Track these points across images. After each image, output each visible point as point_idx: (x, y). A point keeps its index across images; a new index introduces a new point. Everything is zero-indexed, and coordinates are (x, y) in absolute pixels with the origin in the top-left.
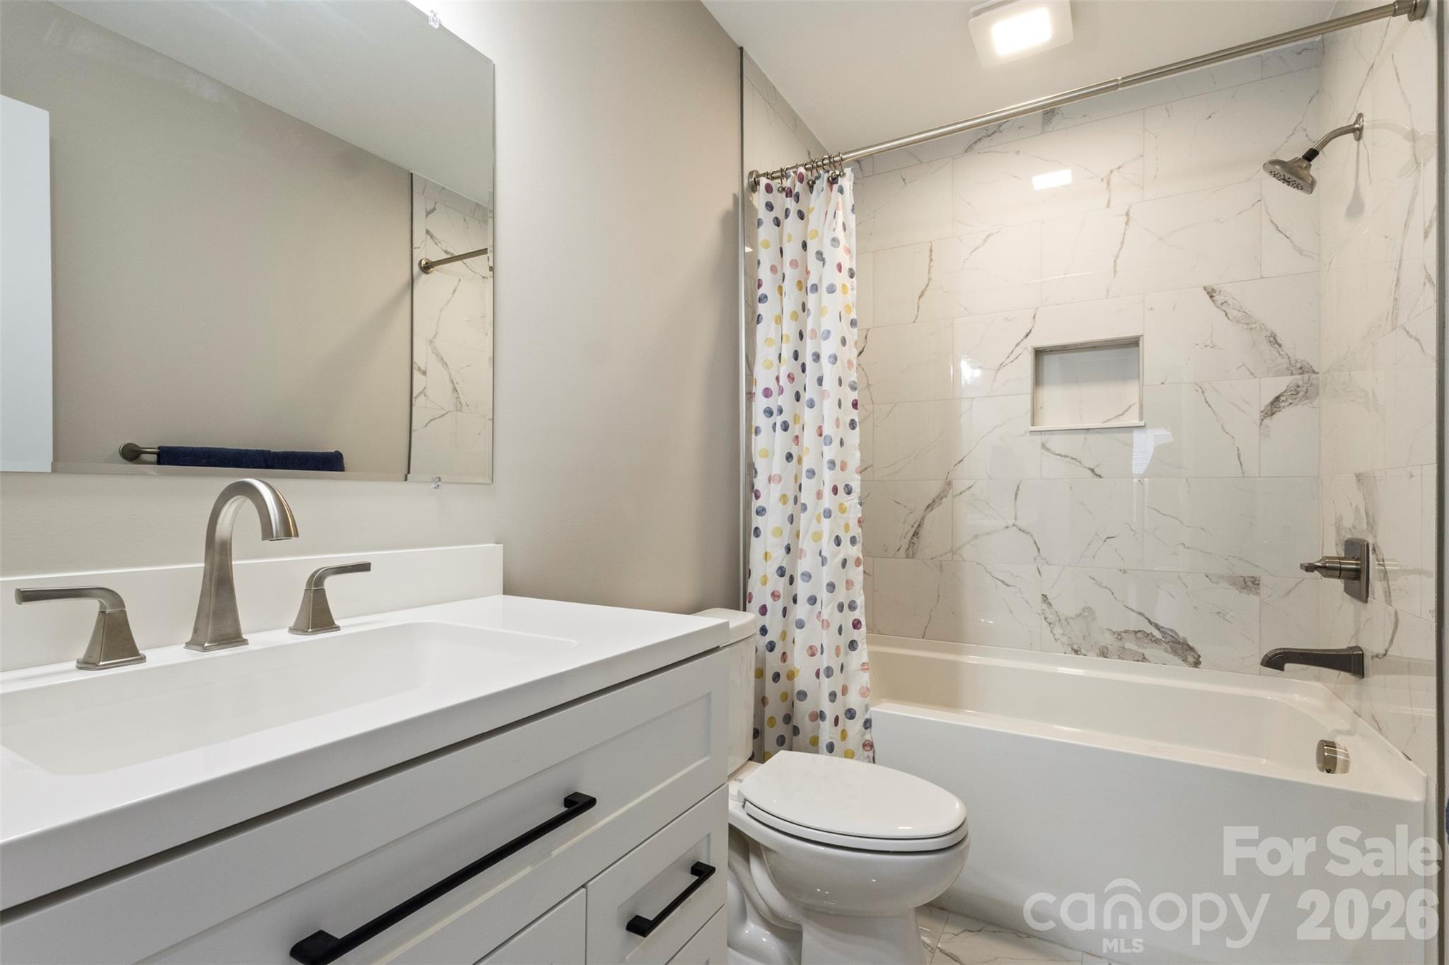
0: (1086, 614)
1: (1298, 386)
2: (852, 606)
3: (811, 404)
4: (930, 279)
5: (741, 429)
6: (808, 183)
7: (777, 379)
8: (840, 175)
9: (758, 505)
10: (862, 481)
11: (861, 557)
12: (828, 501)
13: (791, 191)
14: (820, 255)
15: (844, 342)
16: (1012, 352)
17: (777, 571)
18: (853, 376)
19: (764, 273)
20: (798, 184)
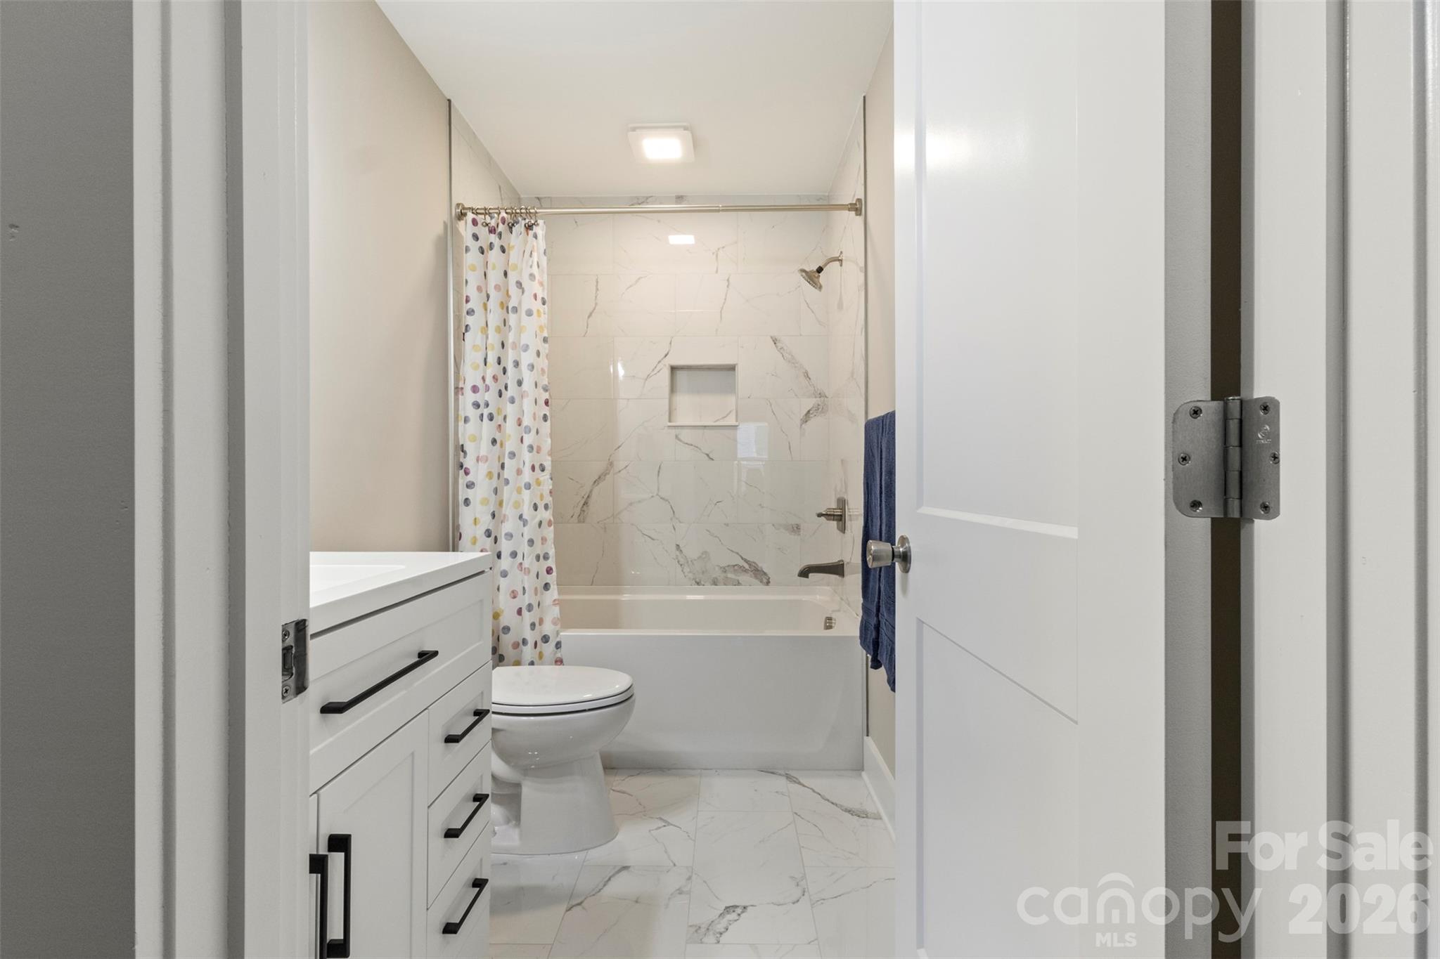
0: (704, 556)
1: (819, 405)
2: (546, 557)
3: (512, 401)
4: (596, 304)
5: (450, 415)
6: (508, 224)
7: (484, 379)
8: (534, 224)
9: (468, 480)
10: (552, 461)
11: (552, 519)
12: (527, 476)
13: (495, 230)
14: (519, 284)
15: (538, 354)
16: (656, 367)
17: (485, 533)
18: (545, 381)
19: (471, 290)
20: (501, 225)
